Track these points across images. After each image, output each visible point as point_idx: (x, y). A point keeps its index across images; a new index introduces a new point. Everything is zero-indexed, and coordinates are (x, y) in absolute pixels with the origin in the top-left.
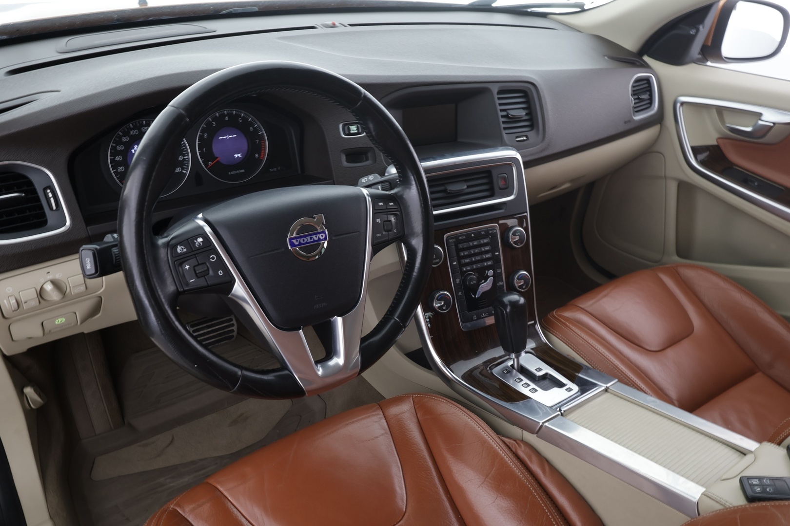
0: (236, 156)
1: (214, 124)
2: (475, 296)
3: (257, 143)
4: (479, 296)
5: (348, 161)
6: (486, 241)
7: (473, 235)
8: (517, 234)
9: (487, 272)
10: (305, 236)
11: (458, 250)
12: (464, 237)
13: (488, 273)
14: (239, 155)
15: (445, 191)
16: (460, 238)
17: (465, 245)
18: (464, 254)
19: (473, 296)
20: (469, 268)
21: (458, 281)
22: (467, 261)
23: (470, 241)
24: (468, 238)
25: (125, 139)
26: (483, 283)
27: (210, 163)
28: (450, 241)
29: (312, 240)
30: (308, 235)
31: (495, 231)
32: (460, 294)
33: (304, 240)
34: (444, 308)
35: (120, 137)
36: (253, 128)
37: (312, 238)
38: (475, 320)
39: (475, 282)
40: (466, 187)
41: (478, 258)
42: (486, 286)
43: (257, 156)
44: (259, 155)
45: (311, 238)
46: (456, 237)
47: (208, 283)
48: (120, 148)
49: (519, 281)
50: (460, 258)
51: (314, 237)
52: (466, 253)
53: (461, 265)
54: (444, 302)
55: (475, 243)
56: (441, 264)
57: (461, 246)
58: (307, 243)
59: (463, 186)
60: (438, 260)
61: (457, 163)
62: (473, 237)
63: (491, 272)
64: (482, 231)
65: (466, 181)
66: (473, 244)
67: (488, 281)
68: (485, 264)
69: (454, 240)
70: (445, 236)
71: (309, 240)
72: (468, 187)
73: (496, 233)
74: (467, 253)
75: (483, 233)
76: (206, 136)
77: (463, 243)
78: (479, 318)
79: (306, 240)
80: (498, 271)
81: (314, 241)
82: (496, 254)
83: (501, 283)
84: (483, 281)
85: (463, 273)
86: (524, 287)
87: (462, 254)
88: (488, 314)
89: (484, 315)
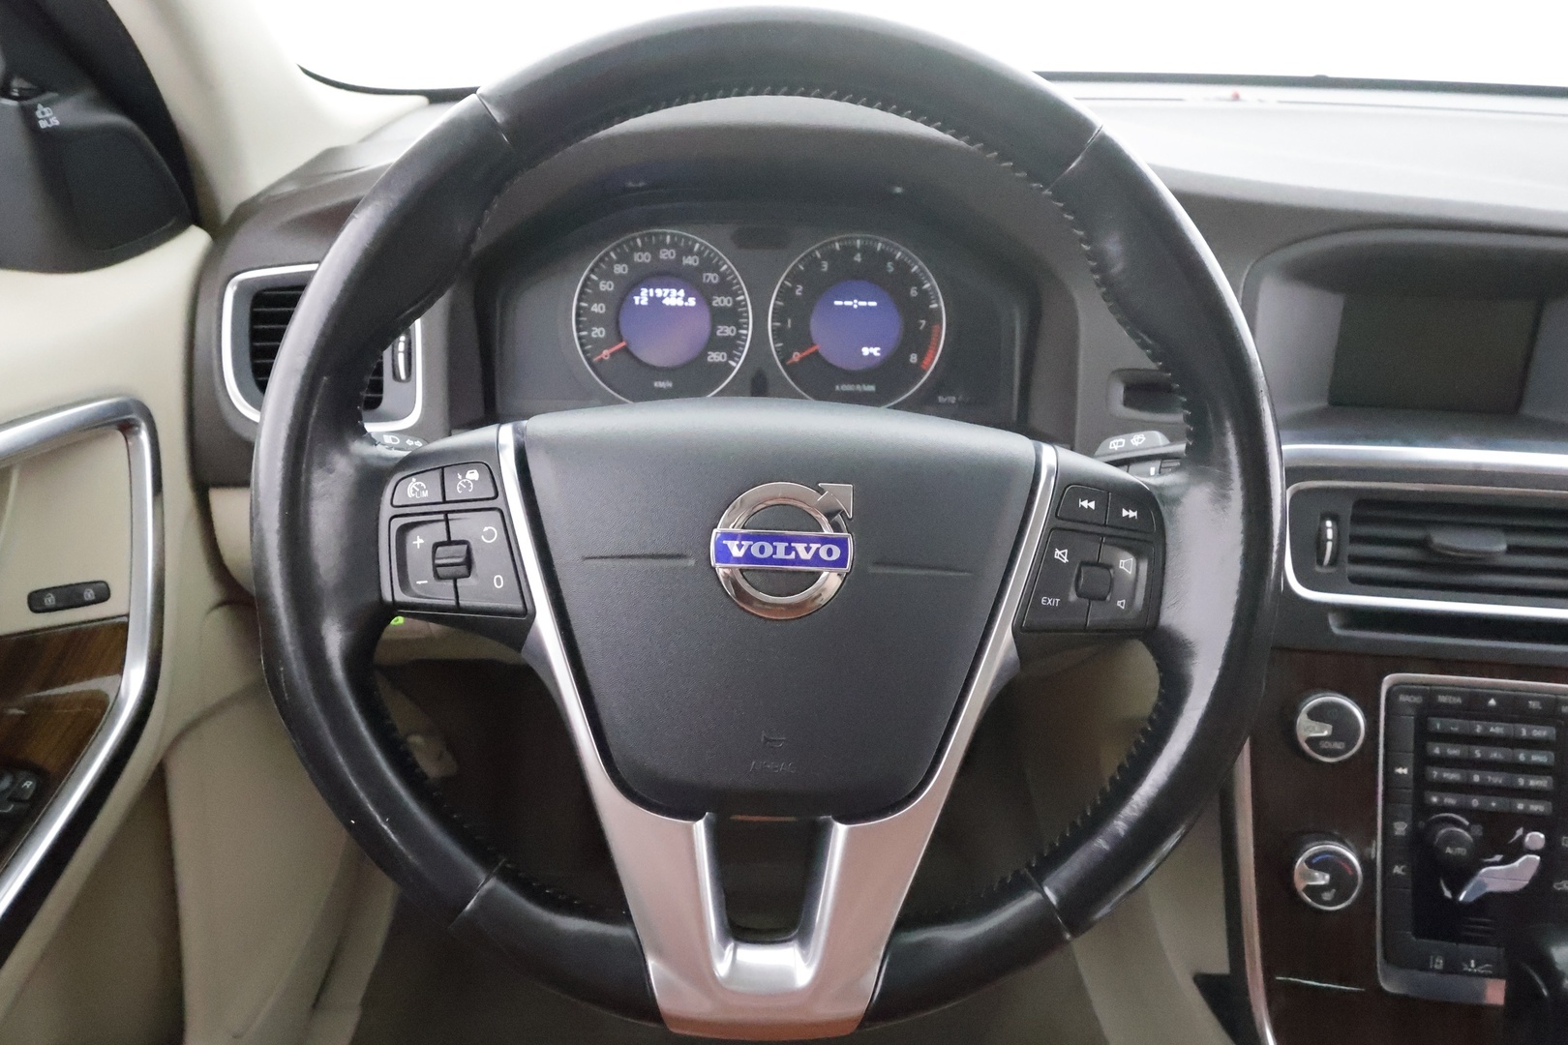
0: (866, 351)
1: (825, 266)
2: (1456, 892)
3: (921, 328)
4: (1472, 899)
5: (1127, 403)
6: (1540, 732)
7: (1492, 702)
9: (1520, 832)
10: (772, 539)
11: (1424, 735)
12: (1458, 700)
13: (1522, 838)
14: (875, 351)
15: (1423, 544)
16: (1442, 699)
17: (1455, 726)
19: (1448, 894)
20: (1452, 801)
21: (1400, 828)
22: (1452, 776)
23: (1478, 718)
24: (1473, 705)
25: (620, 269)
26: (1495, 864)
27: (796, 356)
28: (1403, 698)
29: (792, 556)
30: (782, 539)
32: (1398, 870)
33: (762, 550)
34: (1327, 896)
35: (611, 264)
36: (920, 290)
37: (794, 549)
38: (1433, 970)
39: (1461, 851)
40: (1503, 547)
41: (1497, 779)
42: (1503, 877)
43: (914, 358)
44: (921, 358)
45: (788, 550)
46: (1429, 693)
47: (458, 603)
48: (606, 286)
50: (1423, 761)
51: (800, 547)
52: (1453, 751)
53: (1421, 783)
54: (1331, 878)
55: (1497, 729)
56: (1353, 756)
57: (1438, 725)
58: (770, 560)
59: (1495, 545)
60: (1338, 746)
61: (1483, 469)
62: (1492, 707)
63: (1536, 839)
64: (1534, 699)
65: (1509, 530)
66: (1486, 729)
67: (1517, 864)
68: (1520, 806)
69: (1417, 700)
70: (1387, 678)
71: (781, 554)
72: (1512, 550)
74: (1457, 752)
75: (1533, 704)
76: (799, 291)
77: (1450, 716)
78: (1453, 968)
79: (769, 550)
80: (1567, 842)
81: (798, 561)
83: (1565, 886)
84: (1498, 858)
85: (1422, 809)
87: (1437, 751)
88: (1487, 968)
89: (1473, 965)
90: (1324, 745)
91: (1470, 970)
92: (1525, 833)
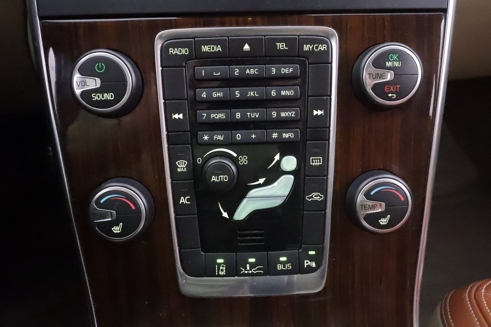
4: (245, 216)
6: (286, 70)
7: (247, 47)
8: (388, 64)
9: (277, 157)
12: (219, 48)
13: (279, 162)
16: (205, 49)
17: (218, 71)
18: (209, 95)
19: (225, 215)
20: (220, 138)
22: (219, 116)
23: (238, 63)
24: (231, 52)
26: (259, 186)
31: (322, 48)
32: (184, 200)
41: (254, 115)
42: (267, 195)
49: (371, 203)
50: (195, 105)
52: (217, 94)
53: (198, 125)
55: (252, 71)
56: (124, 105)
57: (203, 71)
60: (109, 96)
62: (246, 52)
63: (290, 161)
64: (280, 41)
66: (242, 71)
67: (276, 183)
68: (275, 135)
73: (327, 53)
74: (220, 94)
75: (281, 46)
77: (212, 64)
78: (233, 271)
80: (316, 162)
82: (315, 113)
83: (316, 197)
84: (261, 181)
85: (200, 147)
86: (383, 221)
87: (204, 95)
88: (258, 269)
89: (248, 268)
90: (96, 97)
91: (246, 272)
92: (281, 157)
